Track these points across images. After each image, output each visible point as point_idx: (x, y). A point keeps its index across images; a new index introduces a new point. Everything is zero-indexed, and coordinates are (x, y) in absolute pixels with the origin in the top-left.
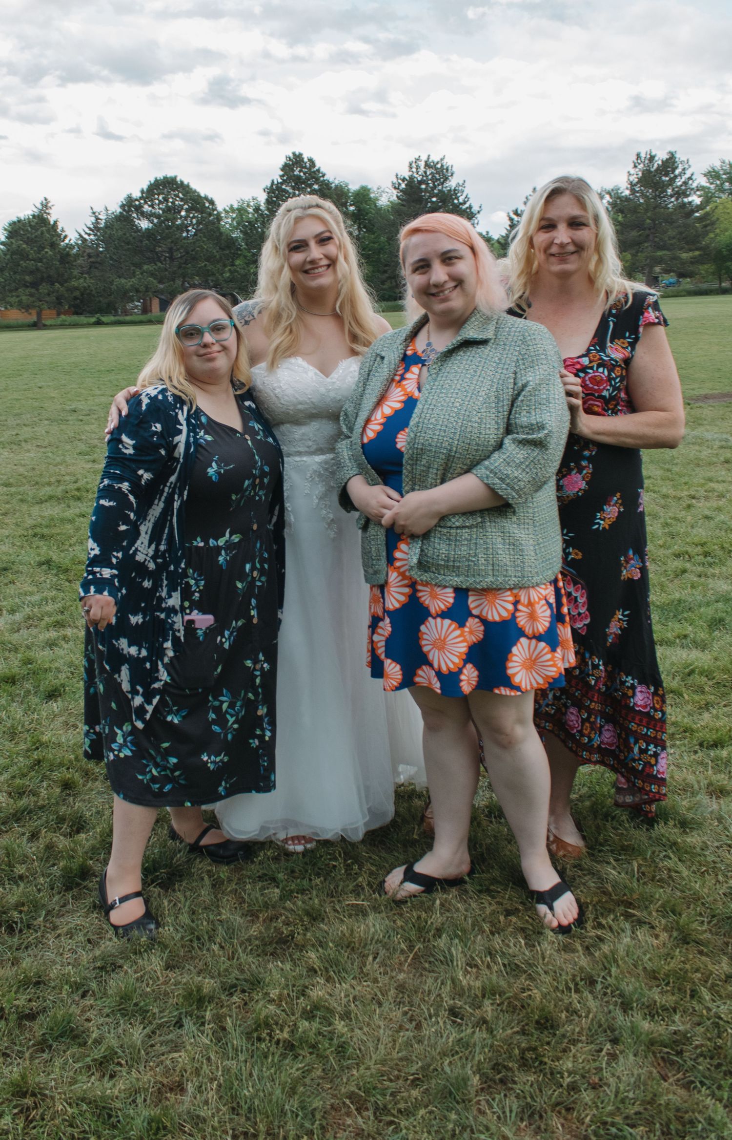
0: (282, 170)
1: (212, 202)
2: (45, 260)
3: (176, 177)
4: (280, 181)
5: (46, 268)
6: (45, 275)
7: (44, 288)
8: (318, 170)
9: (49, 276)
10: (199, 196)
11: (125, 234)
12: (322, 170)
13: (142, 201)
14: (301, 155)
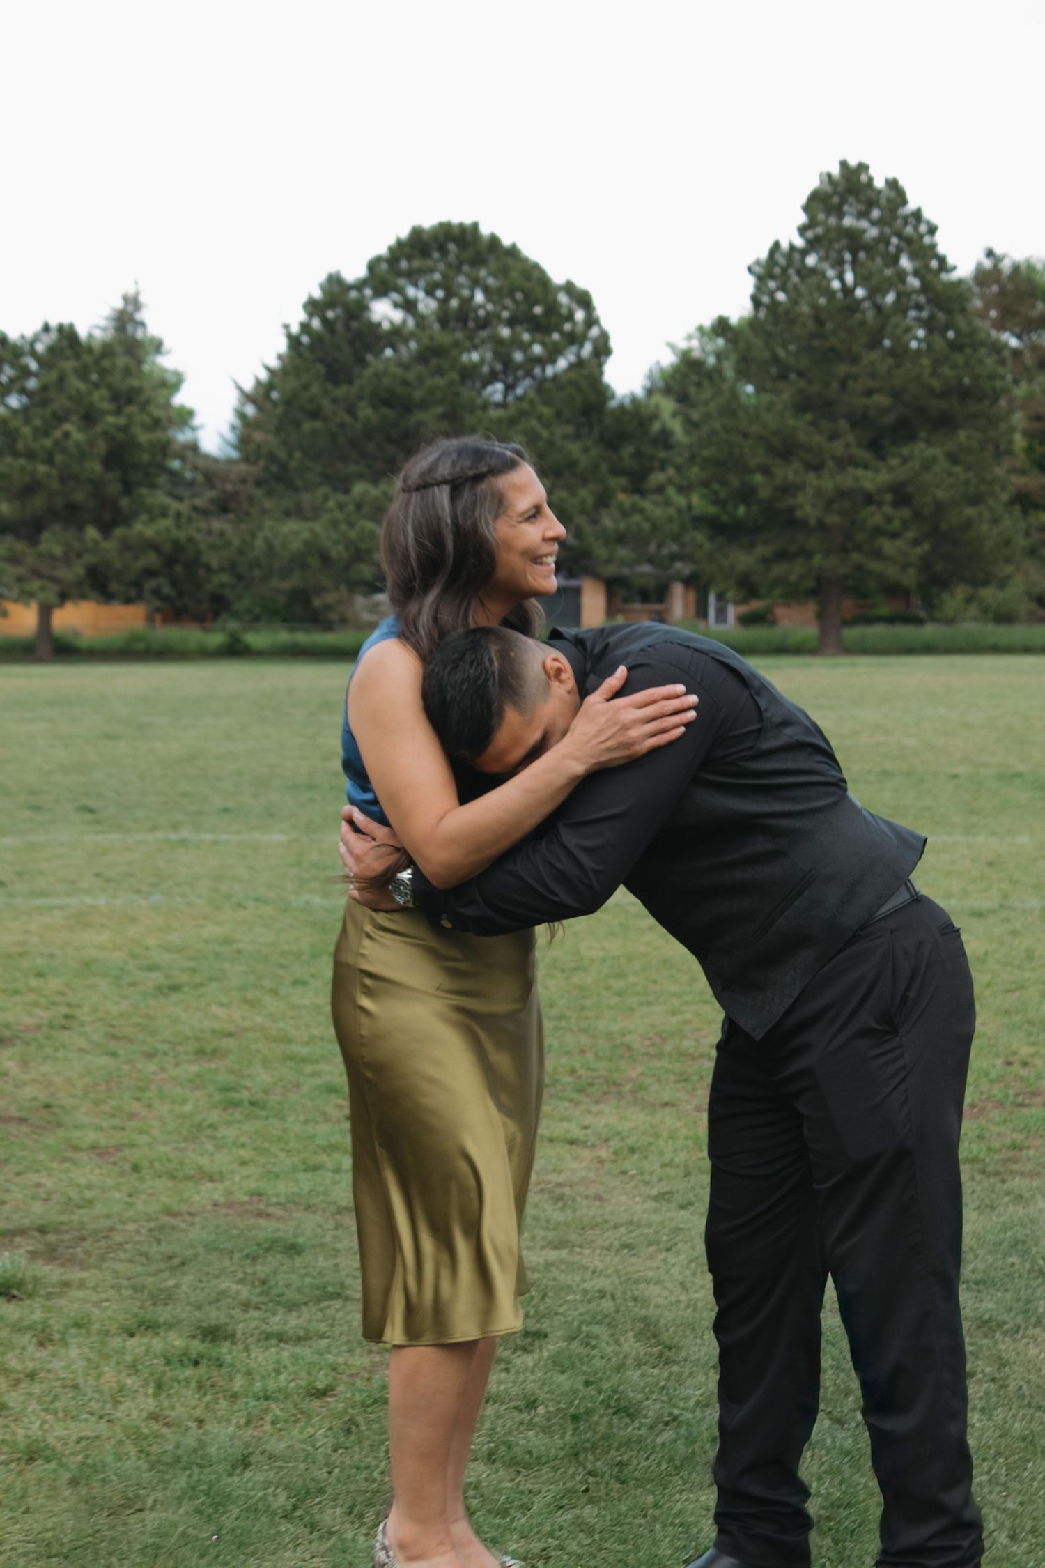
0: (807, 208)
1: (584, 300)
2: (59, 458)
3: (475, 226)
4: (799, 242)
5: (63, 479)
6: (59, 503)
7: (52, 542)
8: (917, 215)
9: (72, 508)
10: (544, 281)
11: (306, 387)
12: (927, 214)
13: (368, 292)
14: (863, 167)
